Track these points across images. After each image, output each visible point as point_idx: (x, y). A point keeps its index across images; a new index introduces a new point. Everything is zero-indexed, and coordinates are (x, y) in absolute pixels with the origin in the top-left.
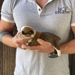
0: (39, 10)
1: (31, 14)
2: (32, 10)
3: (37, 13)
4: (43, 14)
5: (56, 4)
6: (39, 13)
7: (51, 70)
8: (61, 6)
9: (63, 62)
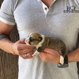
2: (37, 9)
6: (46, 12)
7: (59, 75)
8: (70, 5)
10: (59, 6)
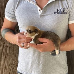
0: (40, 11)
1: (32, 14)
3: (38, 13)
4: (43, 14)
5: (55, 5)
9: (61, 58)
10: (51, 9)
